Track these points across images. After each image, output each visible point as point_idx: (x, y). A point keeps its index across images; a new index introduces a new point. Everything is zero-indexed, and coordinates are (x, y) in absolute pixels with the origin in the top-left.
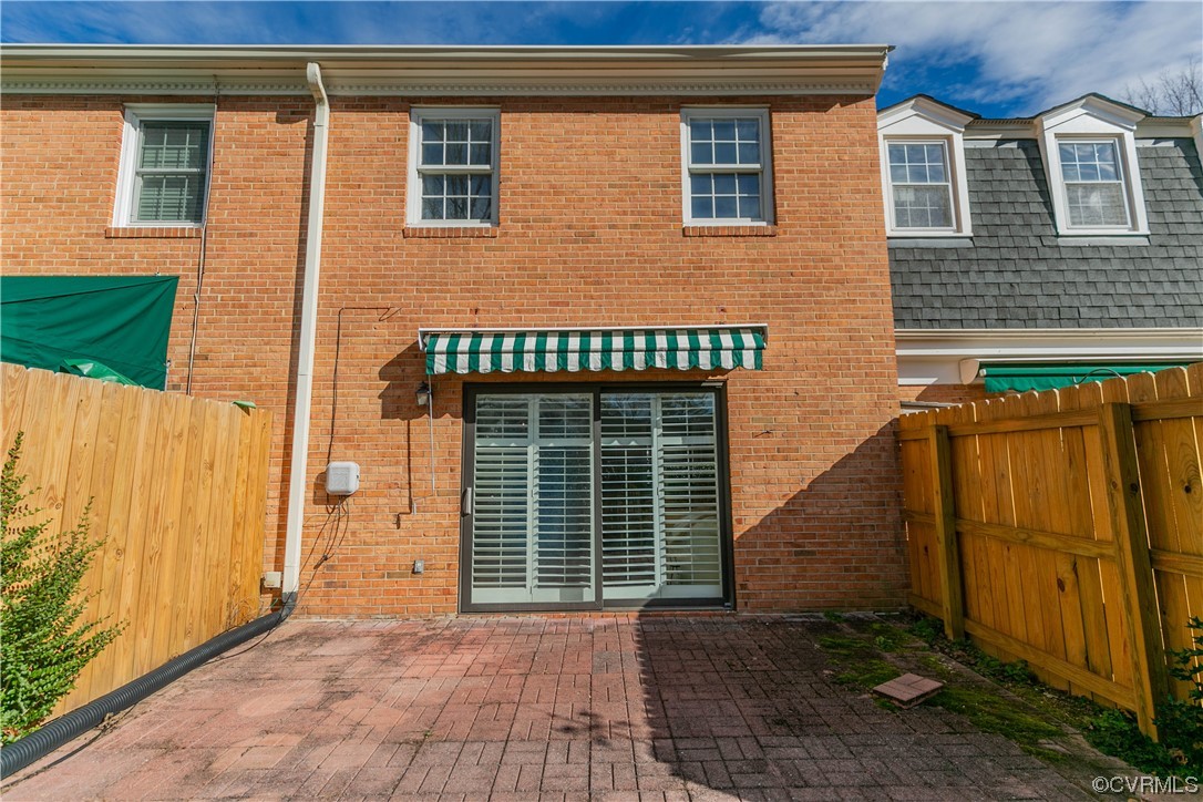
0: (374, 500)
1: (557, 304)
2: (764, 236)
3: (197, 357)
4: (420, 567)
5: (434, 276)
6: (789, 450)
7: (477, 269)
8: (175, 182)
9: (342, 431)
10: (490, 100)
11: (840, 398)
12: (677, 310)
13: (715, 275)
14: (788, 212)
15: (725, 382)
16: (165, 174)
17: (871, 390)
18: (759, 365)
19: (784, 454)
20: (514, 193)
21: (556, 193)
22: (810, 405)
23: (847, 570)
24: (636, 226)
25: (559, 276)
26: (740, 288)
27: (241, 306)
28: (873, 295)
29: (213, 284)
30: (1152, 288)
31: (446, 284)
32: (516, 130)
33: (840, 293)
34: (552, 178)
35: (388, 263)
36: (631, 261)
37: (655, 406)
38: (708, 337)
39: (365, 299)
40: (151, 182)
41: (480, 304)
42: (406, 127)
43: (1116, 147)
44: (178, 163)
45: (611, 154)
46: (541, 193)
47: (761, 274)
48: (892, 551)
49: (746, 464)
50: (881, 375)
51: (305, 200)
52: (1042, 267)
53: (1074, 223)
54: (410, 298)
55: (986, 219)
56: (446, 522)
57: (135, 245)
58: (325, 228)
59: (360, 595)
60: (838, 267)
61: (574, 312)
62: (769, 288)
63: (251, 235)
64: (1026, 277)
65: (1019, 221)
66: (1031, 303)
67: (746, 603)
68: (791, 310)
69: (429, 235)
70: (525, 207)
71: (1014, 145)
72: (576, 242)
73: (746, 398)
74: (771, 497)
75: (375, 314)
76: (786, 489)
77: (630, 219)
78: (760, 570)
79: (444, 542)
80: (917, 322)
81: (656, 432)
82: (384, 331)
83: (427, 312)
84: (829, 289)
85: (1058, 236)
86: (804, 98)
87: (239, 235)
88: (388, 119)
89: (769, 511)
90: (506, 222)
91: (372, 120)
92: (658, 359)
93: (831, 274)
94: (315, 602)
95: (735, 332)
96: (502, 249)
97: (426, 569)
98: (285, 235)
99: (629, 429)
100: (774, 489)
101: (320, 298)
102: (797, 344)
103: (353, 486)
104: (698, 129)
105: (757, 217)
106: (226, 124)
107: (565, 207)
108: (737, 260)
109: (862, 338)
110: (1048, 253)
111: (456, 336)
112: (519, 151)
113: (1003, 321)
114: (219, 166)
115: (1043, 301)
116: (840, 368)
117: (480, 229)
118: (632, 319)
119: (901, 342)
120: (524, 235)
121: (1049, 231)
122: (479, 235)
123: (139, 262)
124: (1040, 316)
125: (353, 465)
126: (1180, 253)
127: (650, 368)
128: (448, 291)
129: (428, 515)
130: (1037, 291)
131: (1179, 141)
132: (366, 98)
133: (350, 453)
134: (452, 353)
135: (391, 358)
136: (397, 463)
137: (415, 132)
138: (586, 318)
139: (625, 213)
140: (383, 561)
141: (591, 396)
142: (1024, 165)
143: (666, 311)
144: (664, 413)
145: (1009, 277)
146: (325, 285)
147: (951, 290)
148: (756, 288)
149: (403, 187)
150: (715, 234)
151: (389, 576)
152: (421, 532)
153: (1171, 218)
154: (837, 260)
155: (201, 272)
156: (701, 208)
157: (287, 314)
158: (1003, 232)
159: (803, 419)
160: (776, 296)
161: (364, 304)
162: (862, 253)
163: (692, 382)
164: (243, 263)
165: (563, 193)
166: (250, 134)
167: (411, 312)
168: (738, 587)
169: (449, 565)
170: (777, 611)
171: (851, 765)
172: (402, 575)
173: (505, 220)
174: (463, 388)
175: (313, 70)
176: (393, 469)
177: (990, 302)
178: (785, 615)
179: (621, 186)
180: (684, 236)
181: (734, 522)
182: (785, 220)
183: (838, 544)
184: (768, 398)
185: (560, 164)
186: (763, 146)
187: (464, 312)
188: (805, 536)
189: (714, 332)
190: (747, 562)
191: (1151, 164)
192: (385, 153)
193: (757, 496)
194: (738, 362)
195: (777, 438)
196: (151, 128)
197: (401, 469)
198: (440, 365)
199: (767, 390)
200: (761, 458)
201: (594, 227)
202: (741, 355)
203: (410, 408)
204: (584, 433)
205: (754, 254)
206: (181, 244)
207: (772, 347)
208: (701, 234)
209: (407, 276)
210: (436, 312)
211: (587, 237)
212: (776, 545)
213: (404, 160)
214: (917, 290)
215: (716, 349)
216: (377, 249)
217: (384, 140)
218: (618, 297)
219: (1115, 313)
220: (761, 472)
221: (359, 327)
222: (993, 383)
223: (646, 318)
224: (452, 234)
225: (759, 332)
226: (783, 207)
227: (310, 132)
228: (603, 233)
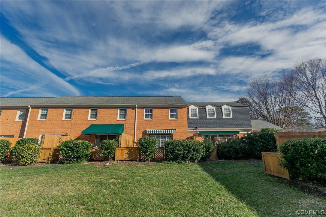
1: (158, 127)
2: (176, 120)
3: (126, 131)
5: (147, 124)
7: (150, 123)
10: (152, 107)
11: (183, 135)
13: (172, 124)
15: (172, 134)
16: (122, 114)
17: (186, 134)
18: (175, 133)
20: (154, 116)
25: (158, 124)
26: (174, 126)
27: (129, 127)
30: (216, 124)
32: (154, 110)
36: (164, 123)
37: (166, 135)
39: (140, 126)
40: (120, 115)
43: (213, 109)
45: (162, 112)
46: (156, 116)
51: (135, 117)
52: (205, 122)
53: (209, 117)
54: (144, 126)
55: (200, 117)
57: (120, 121)
58: (137, 120)
60: (183, 123)
62: (177, 125)
63: (130, 120)
68: (178, 128)
69: (146, 120)
71: (204, 109)
73: (174, 136)
77: (164, 119)
82: (142, 129)
83: (146, 128)
84: (182, 125)
85: (207, 118)
86: (180, 107)
90: (153, 119)
91: (141, 109)
92: (166, 132)
95: (173, 130)
96: (153, 121)
98: (133, 120)
99: (164, 138)
101: (137, 126)
102: (179, 130)
104: (171, 110)
105: (176, 118)
106: (128, 110)
107: (158, 118)
109: (185, 130)
110: (206, 120)
111: (149, 130)
112: (154, 112)
113: (201, 127)
114: (127, 114)
115: (205, 125)
116: (183, 133)
119: (188, 129)
120: (155, 120)
122: (151, 120)
123: (120, 123)
124: (204, 127)
131: (220, 108)
132: (140, 107)
134: (149, 132)
135: (143, 132)
137: (145, 110)
138: (160, 128)
141: (161, 135)
142: (205, 111)
144: (167, 137)
145: (202, 123)
149: (144, 116)
150: (172, 120)
155: (126, 124)
156: (171, 118)
157: (134, 127)
158: (202, 118)
159: (179, 137)
162: (185, 122)
163: (169, 134)
164: (130, 123)
165: (158, 116)
166: (130, 111)
174: (150, 134)
175: (136, 106)
179: (163, 116)
180: (169, 120)
185: (158, 114)
186: (176, 112)
187: (150, 128)
194: (173, 132)
196: (121, 110)
198: (148, 133)
199: (176, 135)
204: (160, 138)
205: (175, 122)
206: (124, 121)
207: (176, 131)
208: (171, 120)
209: (144, 124)
211: (160, 120)
213: (144, 113)
214: (193, 124)
215: (171, 131)
216: (141, 122)
217: (142, 111)
218: (163, 126)
219: (212, 126)
221: (140, 129)
222: (200, 134)
223: (165, 128)
224: (148, 120)
225: (175, 130)
226: (178, 118)
227: (136, 111)
228: (162, 120)
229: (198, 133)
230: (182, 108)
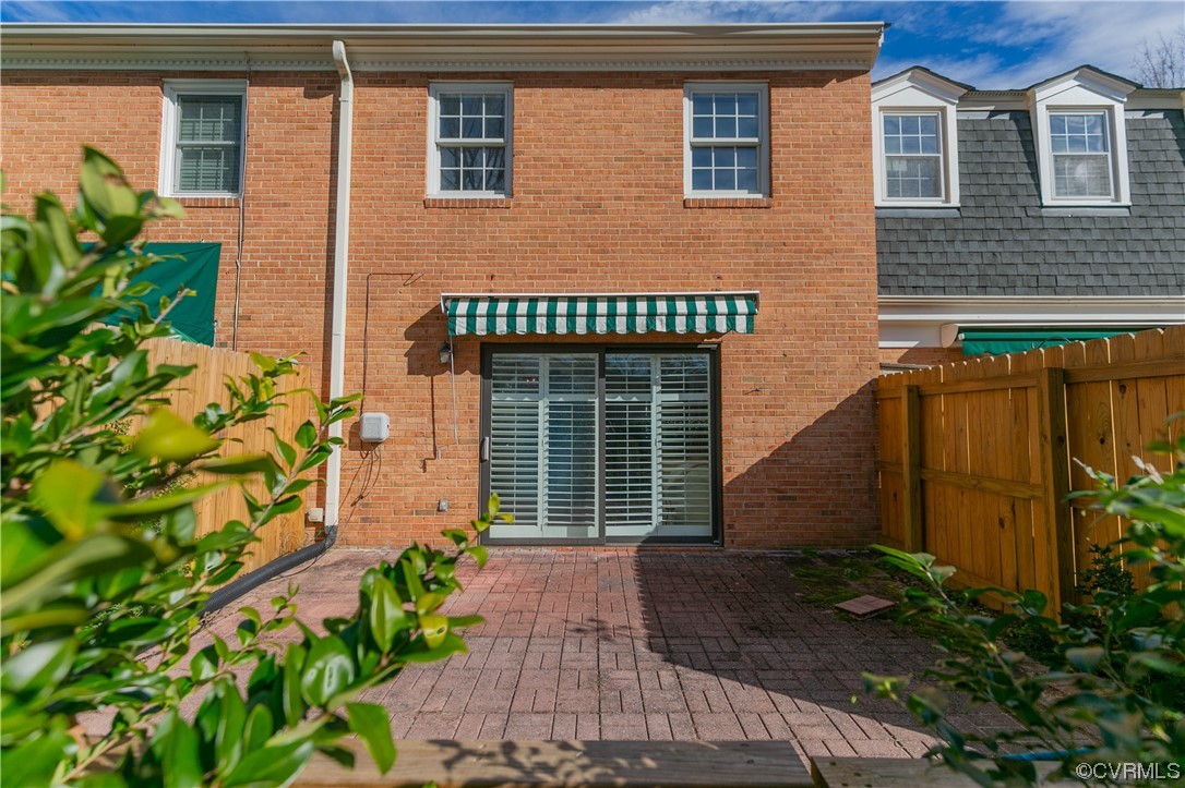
0: (403, 447)
1: (566, 271)
2: (759, 208)
3: (241, 318)
4: (444, 504)
5: (453, 245)
6: (776, 406)
7: (492, 238)
8: (212, 153)
9: (372, 386)
10: (503, 76)
11: (824, 359)
12: (677, 278)
13: (713, 245)
14: (783, 185)
15: (719, 344)
16: (203, 146)
17: (854, 353)
18: (750, 329)
19: (771, 410)
20: (526, 166)
21: (565, 166)
22: (797, 366)
23: (823, 513)
24: (639, 198)
25: (568, 245)
26: (735, 257)
27: (278, 271)
28: (860, 264)
29: (252, 251)
30: (1128, 258)
31: (464, 252)
32: (526, 102)
33: (828, 262)
34: (562, 151)
35: (411, 231)
36: (635, 232)
37: (655, 363)
38: (704, 303)
39: (390, 265)
40: (190, 154)
41: (495, 270)
42: (425, 102)
43: (1105, 118)
44: (213, 136)
45: (617, 128)
46: (551, 166)
47: (756, 244)
48: (866, 497)
49: (736, 419)
50: (864, 338)
51: (334, 172)
52: (1024, 236)
53: (1058, 194)
54: (431, 265)
55: (974, 190)
56: (467, 467)
57: (183, 214)
58: (352, 198)
59: (392, 529)
60: (827, 238)
61: (581, 278)
62: (762, 257)
63: (285, 205)
64: (1009, 246)
65: (1005, 192)
66: (1011, 271)
67: (733, 541)
68: (782, 278)
69: (447, 205)
70: (537, 179)
71: (1006, 117)
72: (584, 212)
73: (738, 359)
74: (758, 448)
75: (400, 280)
76: (772, 442)
77: (634, 191)
78: (745, 512)
79: (465, 485)
80: (902, 289)
81: (656, 389)
82: (408, 295)
83: (447, 278)
84: (819, 258)
85: (1042, 206)
86: (802, 73)
87: (274, 205)
88: (408, 94)
89: (755, 460)
90: (519, 193)
91: (393, 95)
92: (658, 323)
93: (821, 245)
94: (353, 535)
95: (730, 298)
96: (515, 219)
97: (449, 507)
98: (315, 205)
99: (630, 386)
100: (761, 441)
101: (350, 264)
102: (787, 310)
103: (385, 434)
104: (701, 103)
105: (754, 189)
106: (258, 98)
107: (574, 179)
108: (733, 231)
109: (847, 305)
110: (1031, 223)
111: (474, 301)
112: (531, 125)
113: (983, 289)
114: (253, 140)
115: (1023, 269)
116: (825, 332)
117: (495, 201)
118: (635, 285)
119: (883, 307)
120: (536, 206)
121: (1034, 202)
122: (494, 206)
123: (185, 230)
124: (1019, 283)
125: (384, 416)
126: (1159, 224)
127: (651, 331)
128: (466, 258)
129: (451, 461)
130: (1018, 260)
131: (1168, 113)
132: (388, 74)
133: (380, 405)
134: (471, 316)
135: (415, 320)
136: (422, 414)
137: (433, 107)
138: (593, 284)
139: (630, 185)
140: (411, 500)
141: (596, 356)
142: (1014, 136)
143: (665, 278)
144: (663, 372)
145: (992, 246)
146: (354, 251)
147: (936, 258)
148: (750, 258)
149: (424, 160)
150: (714, 205)
151: (417, 513)
152: (444, 475)
153: (1153, 189)
154: (827, 231)
155: (240, 240)
156: (701, 181)
157: (320, 278)
158: (990, 203)
159: (790, 379)
160: (769, 264)
161: (389, 270)
162: (851, 224)
163: (688, 344)
164: (279, 231)
165: (572, 166)
166: (281, 108)
167: (432, 278)
168: (725, 527)
169: (470, 504)
170: (760, 548)
171: (809, 657)
172: (428, 513)
173: (518, 192)
174: (481, 348)
175: (339, 48)
176: (419, 420)
177: (973, 270)
178: (766, 551)
179: (627, 160)
180: (685, 207)
181: (724, 470)
182: (780, 193)
183: (817, 491)
184: (759, 359)
185: (569, 138)
186: (762, 125)
187: (482, 278)
188: (787, 483)
189: (710, 299)
190: (734, 505)
191: (1139, 136)
192: (406, 127)
193: (745, 447)
194: (732, 326)
195: (765, 396)
196: (188, 103)
197: (426, 420)
198: (461, 327)
199: (758, 352)
200: (750, 414)
201: (601, 199)
202: (734, 319)
203: (433, 365)
204: (590, 389)
205: (750, 224)
206: (222, 213)
207: (762, 313)
208: (701, 206)
209: (429, 244)
210: (456, 278)
211: (595, 208)
212: (761, 491)
213: (424, 133)
214: (904, 259)
215: (712, 314)
216: (400, 218)
217: (405, 114)
218: (622, 265)
219: (1091, 281)
220: (750, 425)
221: (385, 292)
222: (972, 347)
223: (647, 285)
224: (469, 205)
225: (752, 299)
226: (779, 179)
227: (337, 106)
228: (609, 204)
229: (948, 342)
230: (818, 79)
